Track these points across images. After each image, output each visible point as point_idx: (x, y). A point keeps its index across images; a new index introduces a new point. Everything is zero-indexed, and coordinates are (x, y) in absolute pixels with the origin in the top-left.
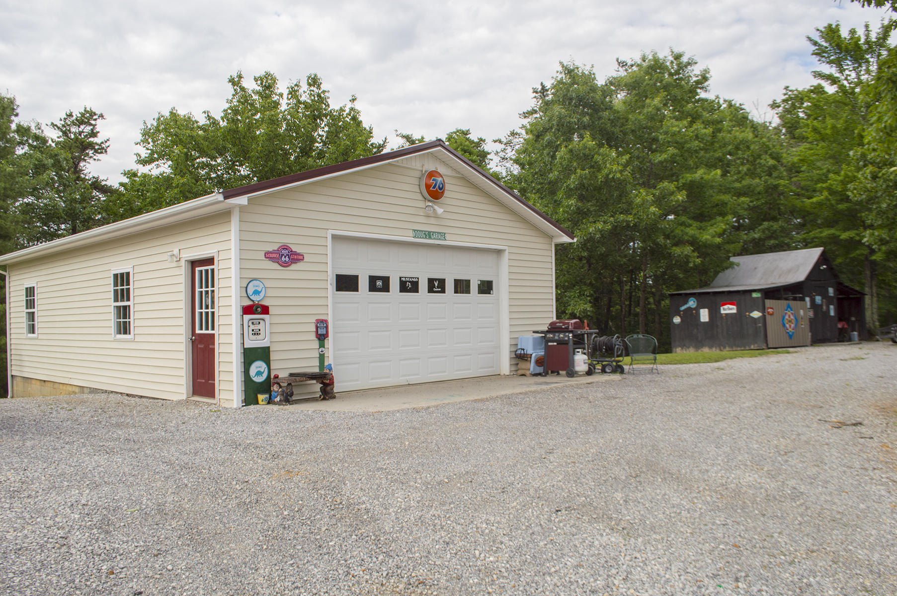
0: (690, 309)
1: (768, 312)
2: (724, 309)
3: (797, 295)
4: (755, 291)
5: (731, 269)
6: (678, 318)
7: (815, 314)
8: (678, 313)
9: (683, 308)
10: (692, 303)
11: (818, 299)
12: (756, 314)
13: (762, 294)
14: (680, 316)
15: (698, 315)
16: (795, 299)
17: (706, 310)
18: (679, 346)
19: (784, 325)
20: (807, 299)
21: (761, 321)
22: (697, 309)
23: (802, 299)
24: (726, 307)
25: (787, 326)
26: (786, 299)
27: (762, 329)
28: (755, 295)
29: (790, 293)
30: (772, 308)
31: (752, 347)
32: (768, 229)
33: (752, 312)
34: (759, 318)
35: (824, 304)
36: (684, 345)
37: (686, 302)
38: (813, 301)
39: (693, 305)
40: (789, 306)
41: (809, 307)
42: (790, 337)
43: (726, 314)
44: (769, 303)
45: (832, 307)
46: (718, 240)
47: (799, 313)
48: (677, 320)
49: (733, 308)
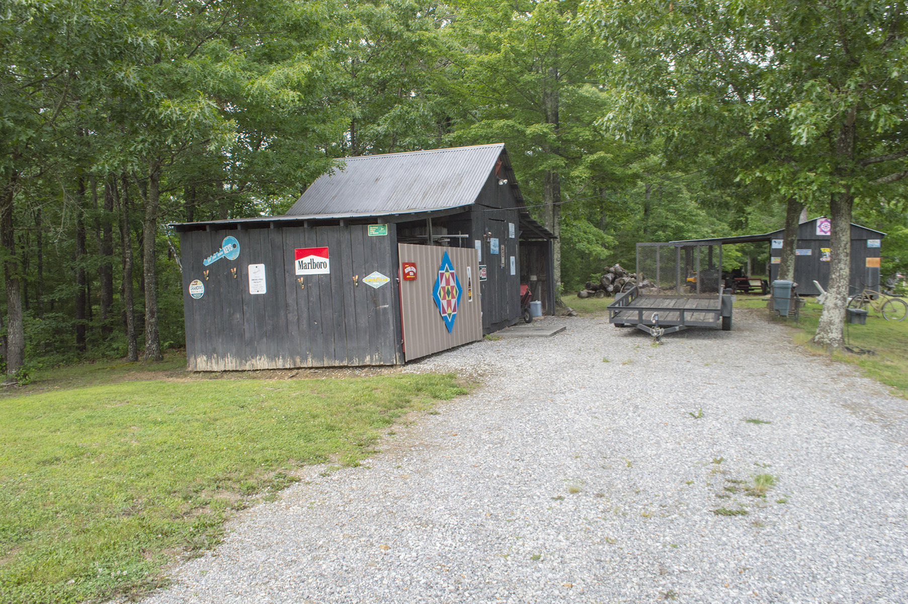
0: (224, 261)
1: (405, 275)
2: (301, 266)
3: (460, 236)
4: (373, 220)
5: (326, 175)
6: (200, 283)
7: (490, 273)
8: (197, 271)
9: (208, 262)
10: (229, 249)
11: (494, 243)
12: (377, 280)
13: (389, 229)
14: (204, 281)
15: (243, 279)
16: (454, 243)
17: (262, 267)
18: (204, 352)
19: (437, 303)
20: (478, 243)
21: (389, 295)
22: (241, 264)
23: (468, 244)
24: (306, 260)
25: (444, 303)
26: (438, 243)
27: (391, 317)
28: (373, 231)
29: (445, 230)
30: (413, 265)
31: (367, 360)
32: (400, 117)
33: (367, 274)
34: (383, 288)
35: (503, 254)
36: (214, 351)
37: (217, 248)
38: (486, 247)
39: (231, 253)
40: (446, 259)
41: (480, 260)
42: (449, 327)
43: (307, 277)
44: (407, 251)
45: (512, 259)
46: (291, 95)
47: (463, 271)
48: (197, 289)
49: (325, 264)
